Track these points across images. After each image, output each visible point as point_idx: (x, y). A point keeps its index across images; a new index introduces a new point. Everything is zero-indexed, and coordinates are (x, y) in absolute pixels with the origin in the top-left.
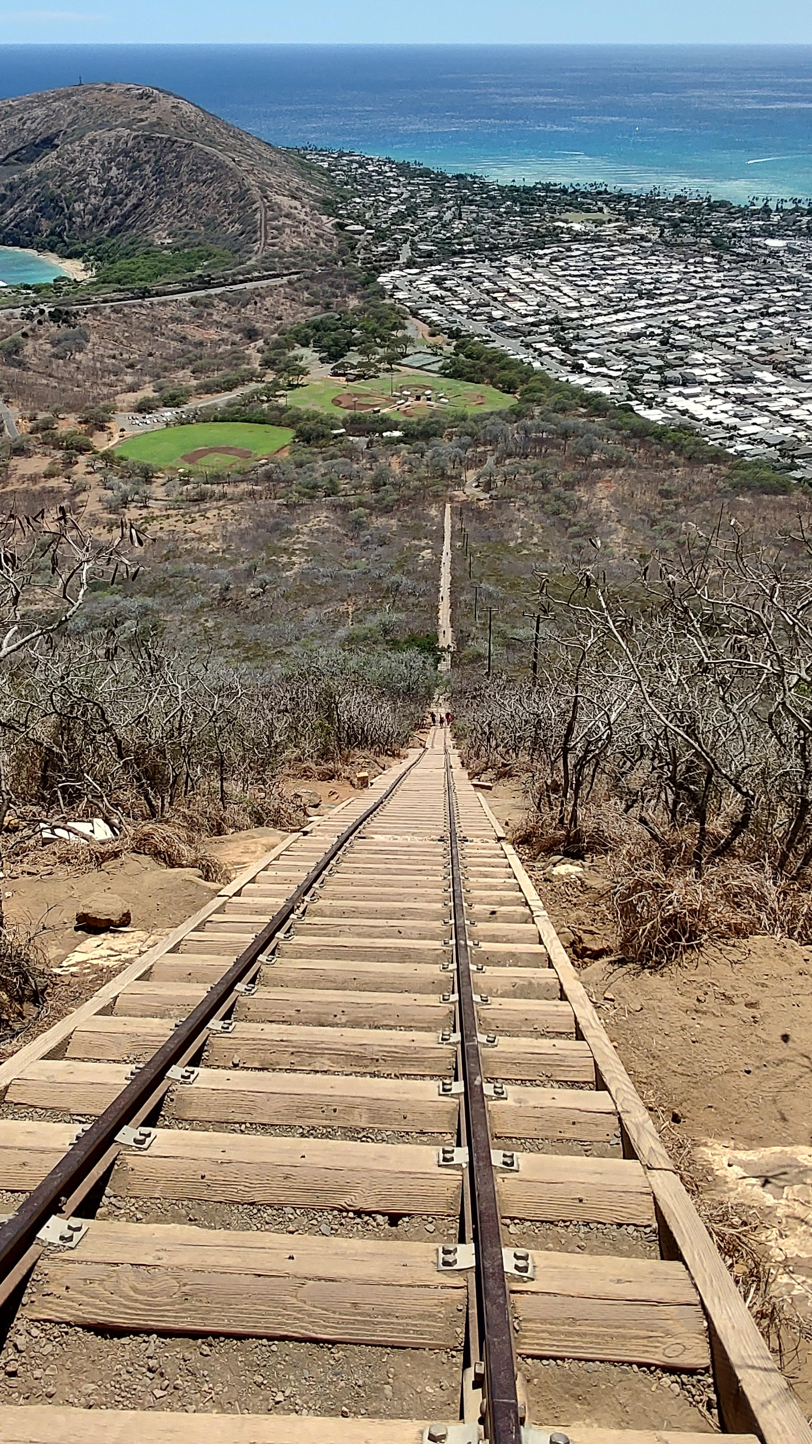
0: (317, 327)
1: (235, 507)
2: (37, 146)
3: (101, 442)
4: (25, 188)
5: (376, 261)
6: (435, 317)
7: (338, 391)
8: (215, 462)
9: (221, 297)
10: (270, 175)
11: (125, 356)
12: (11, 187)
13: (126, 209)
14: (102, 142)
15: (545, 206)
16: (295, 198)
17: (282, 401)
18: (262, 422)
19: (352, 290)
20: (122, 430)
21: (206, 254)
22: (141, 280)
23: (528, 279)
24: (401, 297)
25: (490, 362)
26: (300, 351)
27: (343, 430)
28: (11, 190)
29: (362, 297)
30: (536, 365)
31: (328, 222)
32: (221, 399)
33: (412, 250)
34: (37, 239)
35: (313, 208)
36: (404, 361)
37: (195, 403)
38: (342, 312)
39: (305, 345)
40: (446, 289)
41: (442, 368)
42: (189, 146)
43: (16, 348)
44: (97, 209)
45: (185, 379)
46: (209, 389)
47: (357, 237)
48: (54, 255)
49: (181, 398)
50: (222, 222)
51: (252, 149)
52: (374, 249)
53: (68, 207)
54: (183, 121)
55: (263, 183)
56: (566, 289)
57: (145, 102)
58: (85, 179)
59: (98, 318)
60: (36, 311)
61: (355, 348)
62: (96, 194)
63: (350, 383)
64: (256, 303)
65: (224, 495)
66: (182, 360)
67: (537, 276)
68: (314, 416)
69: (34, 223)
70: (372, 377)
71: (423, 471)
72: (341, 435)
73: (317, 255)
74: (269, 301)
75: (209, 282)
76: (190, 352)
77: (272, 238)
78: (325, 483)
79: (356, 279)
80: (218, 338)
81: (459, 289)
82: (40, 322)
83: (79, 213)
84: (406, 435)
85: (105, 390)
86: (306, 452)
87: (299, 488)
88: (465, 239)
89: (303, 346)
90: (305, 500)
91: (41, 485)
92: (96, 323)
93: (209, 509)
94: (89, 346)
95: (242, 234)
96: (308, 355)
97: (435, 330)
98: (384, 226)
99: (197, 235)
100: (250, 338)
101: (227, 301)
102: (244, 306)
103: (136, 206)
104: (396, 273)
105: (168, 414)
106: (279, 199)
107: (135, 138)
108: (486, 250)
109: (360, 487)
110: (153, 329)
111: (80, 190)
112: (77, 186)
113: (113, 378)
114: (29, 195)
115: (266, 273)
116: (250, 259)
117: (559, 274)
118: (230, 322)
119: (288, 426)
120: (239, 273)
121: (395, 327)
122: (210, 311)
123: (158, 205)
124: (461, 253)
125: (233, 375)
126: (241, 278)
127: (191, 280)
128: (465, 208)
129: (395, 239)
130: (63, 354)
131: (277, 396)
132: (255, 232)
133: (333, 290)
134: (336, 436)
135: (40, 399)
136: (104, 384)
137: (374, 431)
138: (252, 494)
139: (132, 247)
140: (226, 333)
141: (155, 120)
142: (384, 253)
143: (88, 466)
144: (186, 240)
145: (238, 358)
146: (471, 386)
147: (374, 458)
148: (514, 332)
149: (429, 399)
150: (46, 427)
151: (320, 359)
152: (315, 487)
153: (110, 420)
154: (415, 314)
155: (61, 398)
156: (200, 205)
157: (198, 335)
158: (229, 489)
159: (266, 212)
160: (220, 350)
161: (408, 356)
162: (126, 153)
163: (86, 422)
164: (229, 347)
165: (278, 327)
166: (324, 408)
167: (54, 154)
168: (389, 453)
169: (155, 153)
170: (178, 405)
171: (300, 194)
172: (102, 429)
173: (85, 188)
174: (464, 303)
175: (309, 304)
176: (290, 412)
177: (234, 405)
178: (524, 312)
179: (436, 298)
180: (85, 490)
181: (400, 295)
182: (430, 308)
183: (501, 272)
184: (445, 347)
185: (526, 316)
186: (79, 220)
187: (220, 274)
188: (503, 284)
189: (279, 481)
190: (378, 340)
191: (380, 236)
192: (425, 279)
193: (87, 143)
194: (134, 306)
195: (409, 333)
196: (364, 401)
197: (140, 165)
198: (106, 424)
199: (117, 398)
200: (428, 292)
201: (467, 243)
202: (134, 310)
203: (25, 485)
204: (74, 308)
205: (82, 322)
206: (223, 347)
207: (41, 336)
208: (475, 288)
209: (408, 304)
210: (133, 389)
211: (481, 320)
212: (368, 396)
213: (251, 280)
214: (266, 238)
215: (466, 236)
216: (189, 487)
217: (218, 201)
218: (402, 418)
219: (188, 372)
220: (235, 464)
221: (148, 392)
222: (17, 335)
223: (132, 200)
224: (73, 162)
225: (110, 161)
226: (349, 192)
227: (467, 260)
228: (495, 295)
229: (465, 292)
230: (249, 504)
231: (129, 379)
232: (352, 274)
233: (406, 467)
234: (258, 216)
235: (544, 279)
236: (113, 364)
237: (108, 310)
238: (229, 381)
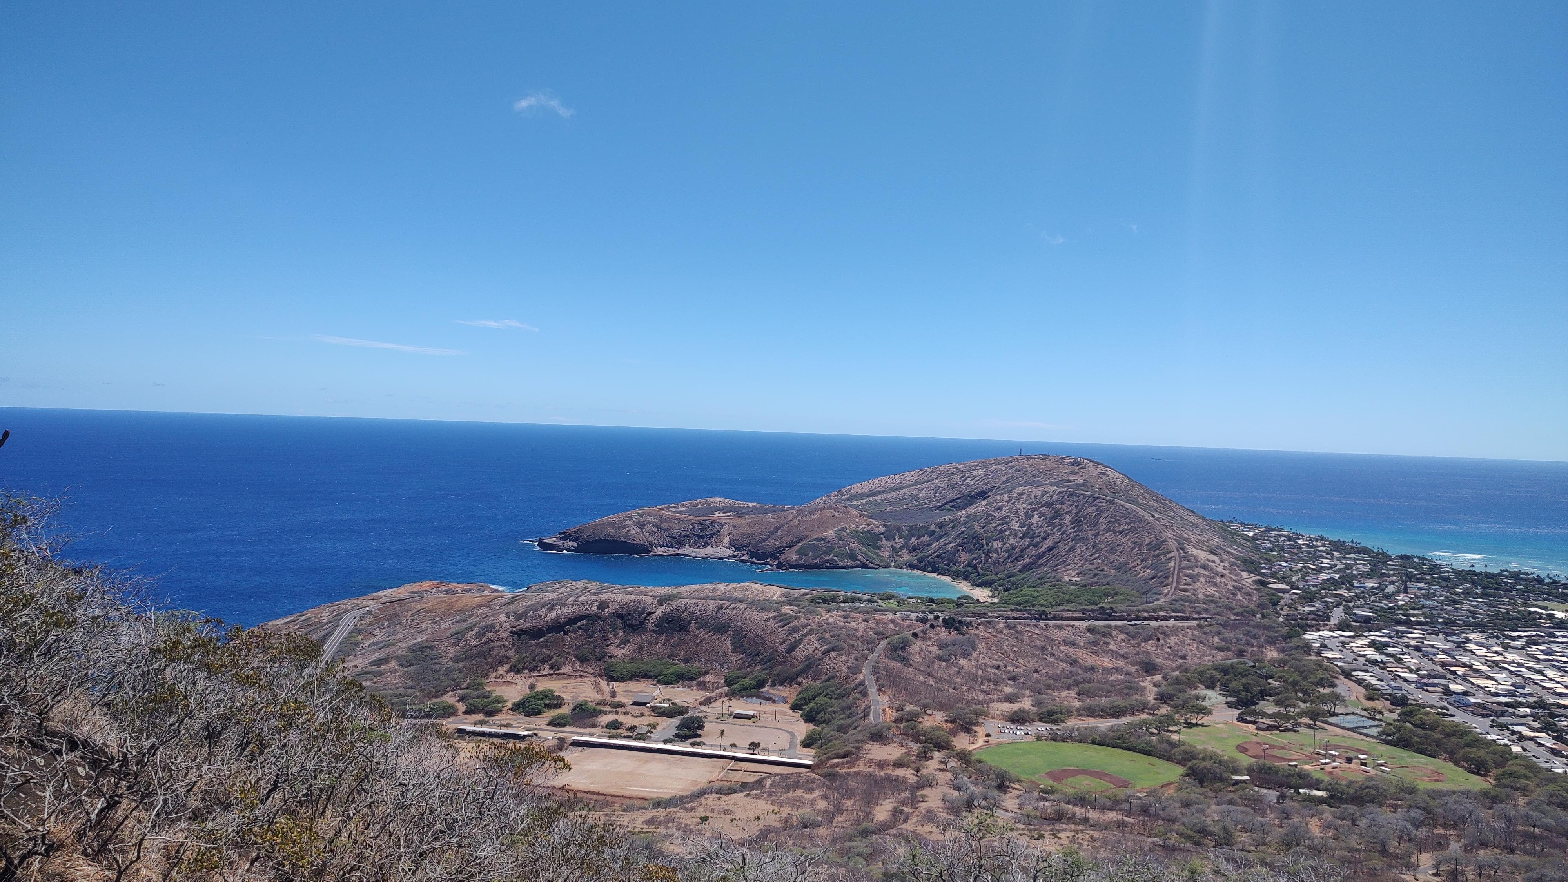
0: (1225, 670)
1: (1096, 834)
2: (971, 497)
3: (962, 742)
4: (953, 527)
5: (1301, 619)
6: (1374, 681)
7: (1244, 737)
8: (1084, 784)
9: (1121, 629)
10: (1190, 533)
11: (1010, 668)
12: (941, 526)
13: (1041, 550)
14: (1029, 496)
15: (1514, 593)
16: (1215, 554)
17: (1175, 737)
18: (1148, 753)
19: (1271, 642)
20: (988, 735)
21: (1113, 592)
22: (1042, 606)
23: (1497, 658)
24: (1330, 656)
25: (1448, 735)
26: (1202, 691)
27: (1247, 778)
28: (941, 528)
29: (1282, 650)
30: (1516, 749)
31: (1248, 579)
32: (1104, 724)
33: (1346, 613)
34: (954, 568)
35: (1232, 564)
36: (1331, 720)
37: (1073, 722)
38: (1258, 660)
39: (1211, 687)
40: (1388, 655)
41: (1382, 733)
42: (1111, 502)
43: (904, 645)
44: (1013, 549)
45: (1068, 698)
46: (1092, 712)
47: (1280, 594)
48: (967, 583)
49: (1059, 715)
50: (1134, 567)
51: (1174, 512)
52: (1300, 608)
53: (987, 545)
54: (1110, 484)
55: (1181, 537)
56: (1552, 674)
57: (1075, 468)
58: (1007, 523)
59: (990, 631)
60: (931, 617)
61: (1271, 699)
62: (1016, 535)
63: (1260, 732)
64: (1158, 640)
65: (1086, 820)
66: (1070, 681)
67: (1510, 657)
68: (1212, 757)
69: (954, 555)
70: (1289, 730)
71: (1354, 841)
72: (1244, 781)
73: (1233, 605)
74: (1173, 640)
75: (1110, 615)
76: (1078, 675)
77: (1185, 584)
78: (1217, 829)
79: (1276, 632)
80: (1111, 666)
81: (1405, 658)
82: (932, 626)
83: (996, 550)
84: (1331, 797)
85: (981, 697)
86: (1195, 793)
87: (1182, 828)
88: (1412, 612)
89: (1208, 687)
90: (1188, 845)
91: (886, 772)
92: (988, 635)
93: (1063, 830)
94: (975, 654)
95: (1153, 578)
96: (1213, 698)
97: (1372, 693)
98: (1313, 589)
99: (1106, 576)
100: (1147, 671)
101: (1127, 633)
102: (1146, 640)
103: (1051, 549)
104: (1326, 633)
105: (1042, 728)
106: (1196, 552)
107: (1060, 493)
108: (1440, 623)
109: (1264, 844)
110: (1043, 648)
111: (1001, 531)
112: (999, 528)
113: (992, 686)
114: (954, 533)
115: (1173, 614)
116: (1158, 600)
117: (1539, 657)
118: (1127, 653)
119: (1179, 762)
120: (1144, 611)
121: (1321, 683)
122: (1107, 640)
123: (1072, 549)
124: (1408, 623)
125: (1121, 702)
126: (1146, 615)
127: (1092, 610)
128: (1411, 585)
129: (1326, 602)
130: (946, 657)
131: (1171, 731)
132: (1167, 578)
133: (1249, 638)
134: (1237, 782)
135: (912, 694)
136: (982, 691)
137: (1289, 786)
138: (1121, 825)
139: (1040, 581)
140: (1121, 663)
141: (1082, 481)
142: (1310, 613)
143: (941, 762)
144: (1095, 580)
145: (1131, 688)
146: (1423, 759)
147: (1286, 815)
148: (1481, 710)
149: (1365, 765)
150: (912, 718)
151: (1227, 703)
152: (1204, 832)
153: (978, 724)
154: (1347, 675)
155: (934, 697)
156: (1113, 551)
157: (1091, 660)
158: (1093, 815)
159: (1180, 561)
160: (1112, 678)
161: (1338, 715)
162: (1049, 505)
163: (952, 722)
164: (1122, 677)
165: (1181, 666)
166: (1226, 750)
167: (985, 502)
168: (1307, 812)
169: (1076, 507)
170: (1054, 722)
171: (1220, 551)
172: (968, 731)
173: (1006, 530)
174: (1411, 671)
175: (1220, 649)
176: (1182, 748)
177: (1117, 730)
178: (1493, 690)
179: (1375, 663)
180: (931, 786)
181: (1330, 655)
182: (1367, 671)
183: (1460, 647)
184: (1386, 713)
185: (1497, 695)
186: (995, 555)
187: (1124, 608)
188: (1464, 659)
189: (1157, 817)
190: (1300, 695)
191: (1308, 597)
192: (1361, 642)
193: (1015, 495)
194: (1028, 625)
195: (1338, 690)
196: (1276, 752)
197: (1060, 515)
198: (973, 728)
199: (993, 705)
200: (1364, 656)
201: (1414, 615)
202: (1027, 629)
203: (871, 769)
204: (968, 619)
205: (973, 632)
206: (1116, 675)
207: (930, 639)
208: (1425, 659)
209: (1339, 664)
210: (1010, 699)
211: (1436, 692)
212: (1282, 748)
213: (1156, 619)
214: (1178, 583)
215: (1414, 609)
216: (1047, 804)
217: (1133, 549)
218: (1326, 779)
219: (1073, 694)
220: (1107, 790)
221: (1026, 704)
222: (908, 634)
223: (1049, 543)
224: (999, 509)
225: (1034, 510)
226: (1274, 556)
227: (1415, 631)
228: (1453, 669)
229: (1412, 660)
230: (1115, 835)
231: (1008, 690)
232: (1273, 627)
233: (1330, 833)
234: (1172, 564)
235: (1520, 660)
236: (995, 674)
237: (1002, 625)
238: (1115, 707)
